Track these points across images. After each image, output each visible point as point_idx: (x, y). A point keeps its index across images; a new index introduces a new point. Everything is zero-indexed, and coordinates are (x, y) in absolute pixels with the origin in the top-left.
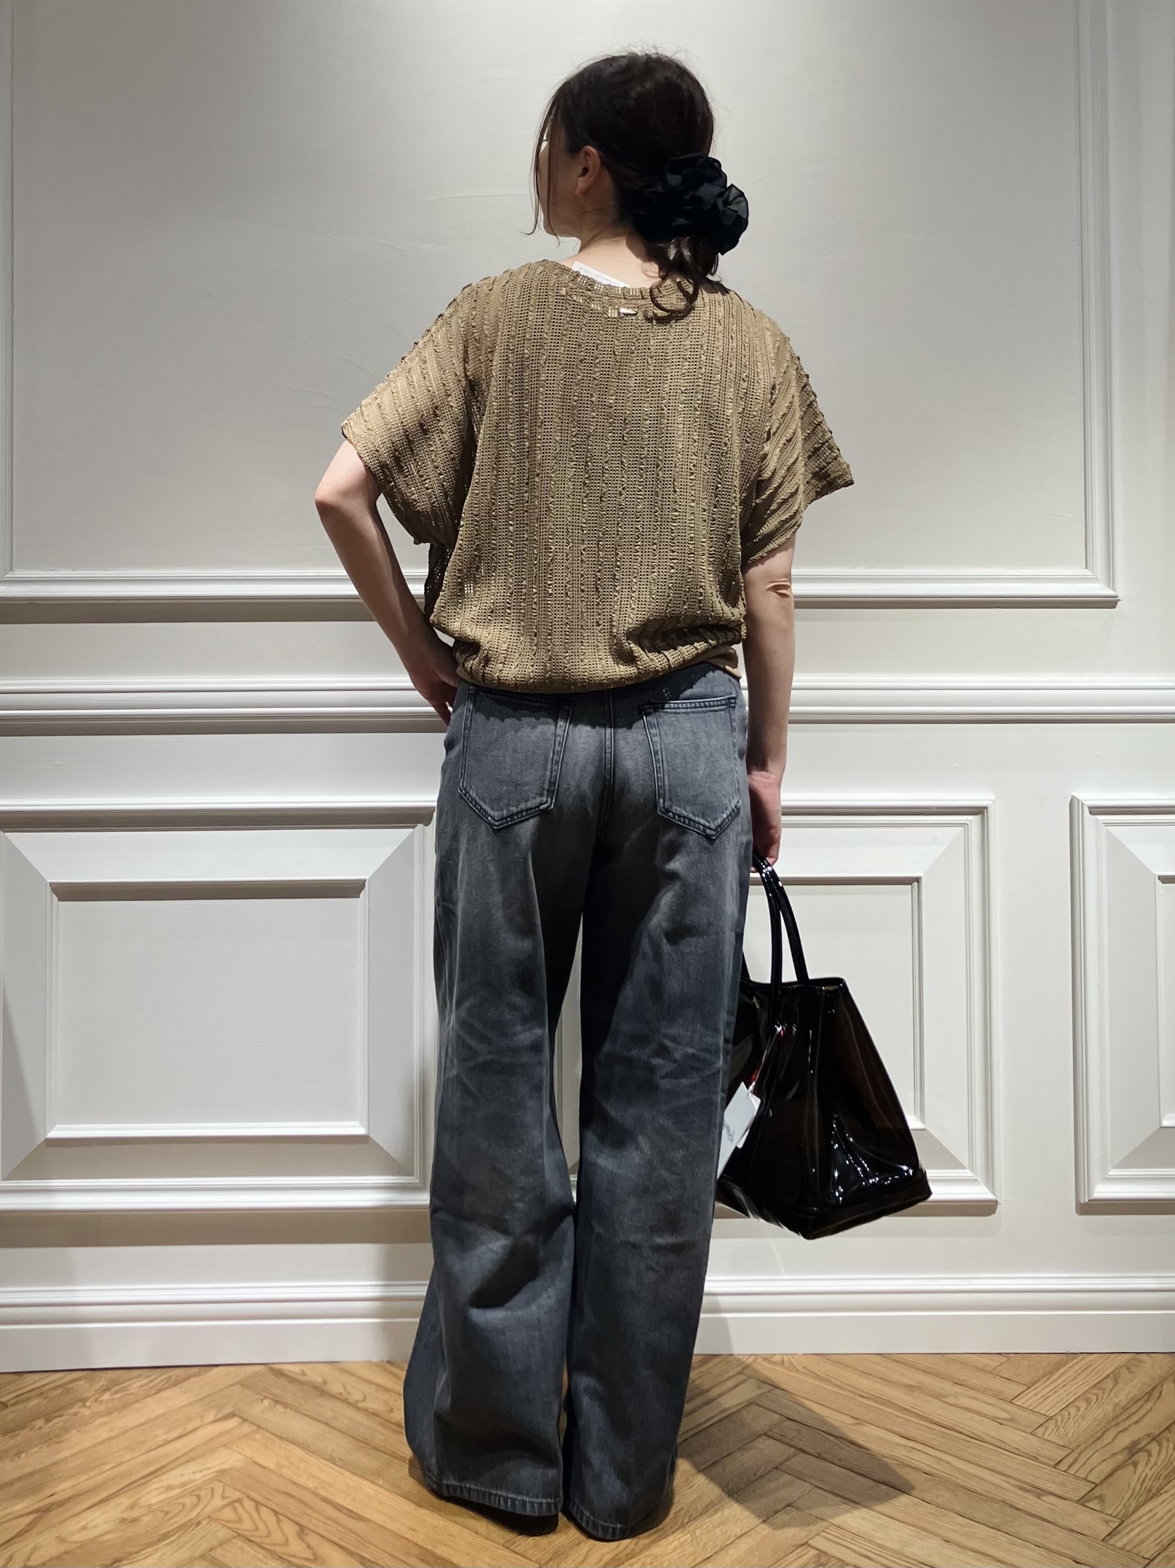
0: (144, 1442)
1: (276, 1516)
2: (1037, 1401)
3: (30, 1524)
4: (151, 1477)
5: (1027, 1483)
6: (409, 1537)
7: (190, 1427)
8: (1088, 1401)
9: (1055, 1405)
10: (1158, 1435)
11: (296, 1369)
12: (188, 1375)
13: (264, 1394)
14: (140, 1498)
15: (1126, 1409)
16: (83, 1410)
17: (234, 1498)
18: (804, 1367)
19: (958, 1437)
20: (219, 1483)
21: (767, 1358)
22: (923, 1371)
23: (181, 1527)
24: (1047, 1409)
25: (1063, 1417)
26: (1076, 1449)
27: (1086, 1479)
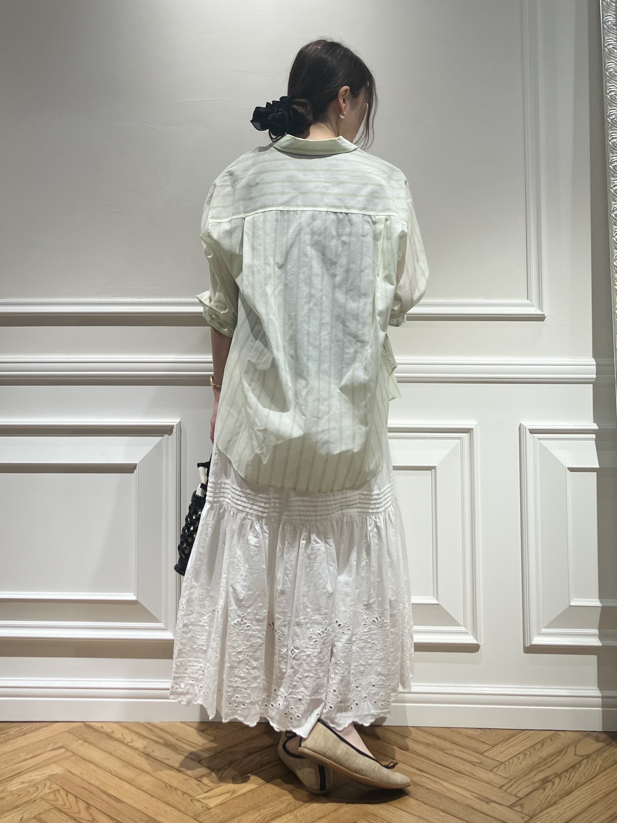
0: (13, 759)
1: (76, 799)
2: (496, 754)
4: (14, 777)
5: (483, 796)
6: (144, 811)
7: (38, 752)
8: (525, 755)
9: (507, 756)
10: (560, 774)
11: (98, 725)
12: (42, 726)
13: (80, 737)
14: (6, 788)
15: (545, 760)
17: (55, 789)
19: (450, 771)
20: (49, 781)
22: (437, 736)
23: (25, 803)
24: (501, 758)
25: (509, 763)
26: (513, 780)
27: (515, 795)
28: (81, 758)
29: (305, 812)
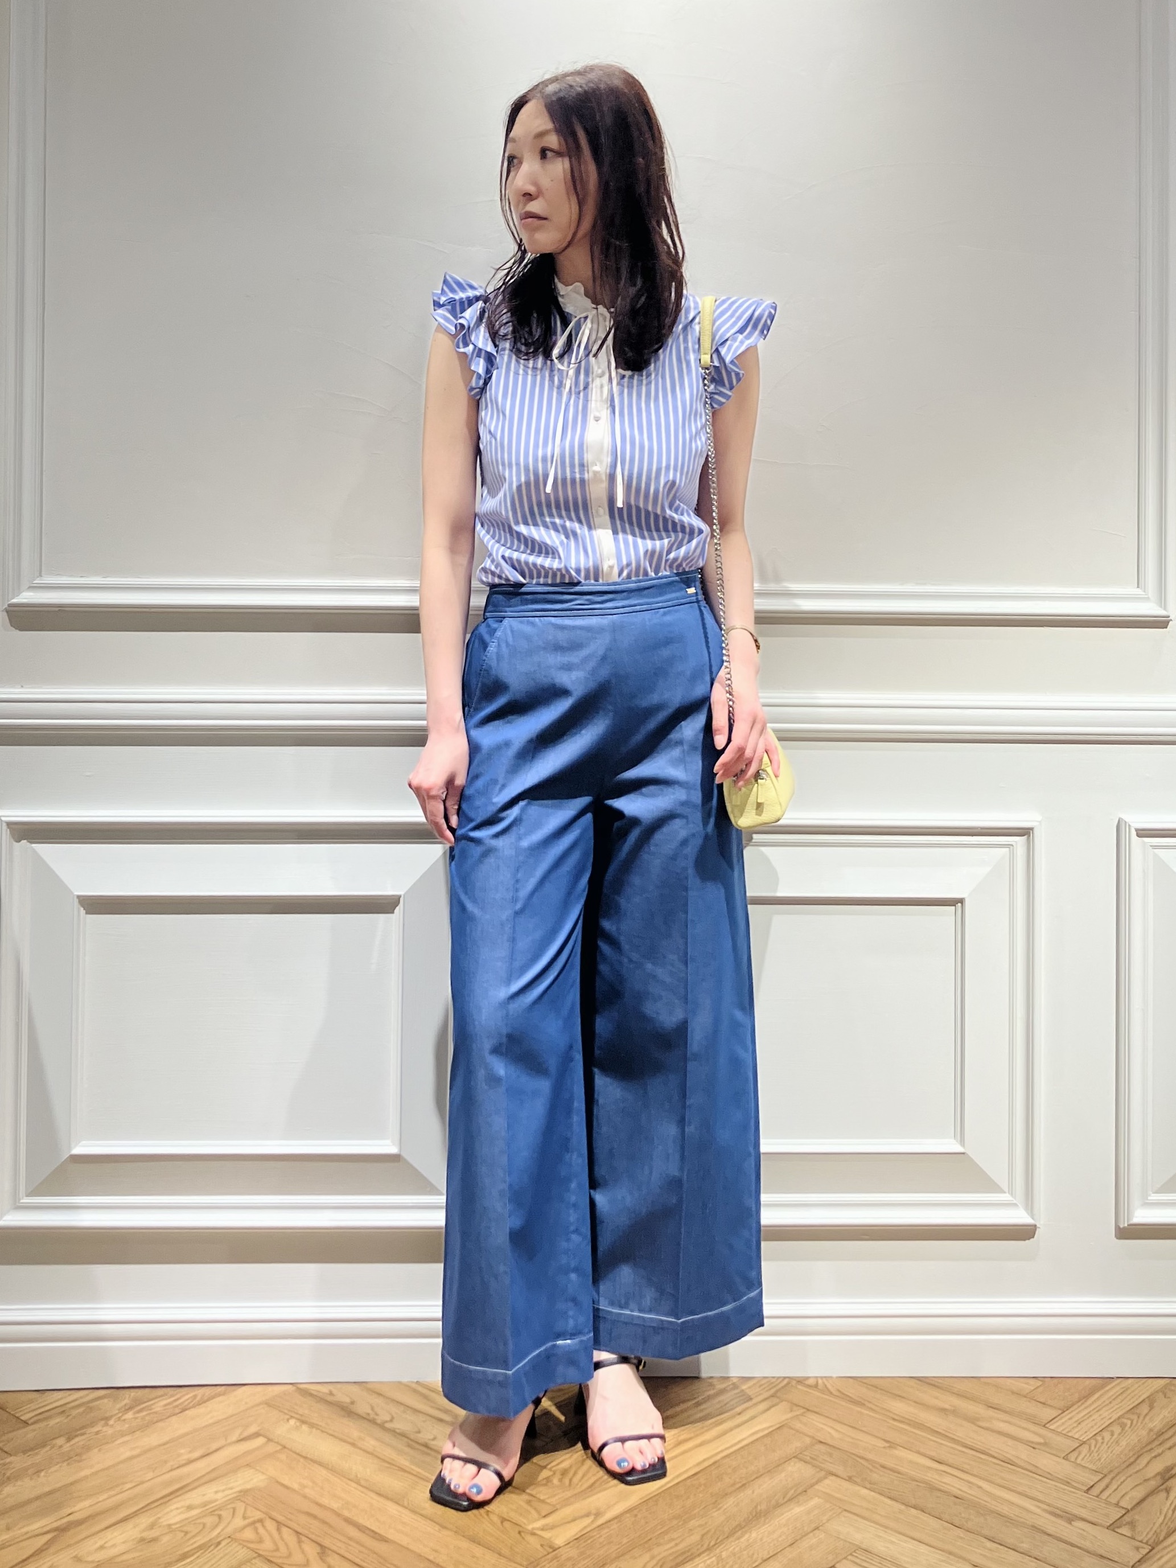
0: (166, 1462)
1: (299, 1538)
2: (1070, 1425)
3: (46, 1543)
4: (171, 1497)
5: (1059, 1509)
6: (431, 1558)
7: (214, 1446)
8: (1123, 1426)
9: (1089, 1430)
11: (324, 1389)
12: (212, 1394)
13: (291, 1414)
14: (159, 1518)
15: (1160, 1436)
16: (105, 1429)
17: (256, 1518)
18: (839, 1391)
19: (991, 1461)
20: (242, 1503)
21: (801, 1381)
22: (958, 1395)
23: (200, 1548)
24: (1080, 1433)
25: (1097, 1441)
26: (1108, 1475)
27: (1117, 1505)
28: (298, 1454)
29: (737, 1549)
